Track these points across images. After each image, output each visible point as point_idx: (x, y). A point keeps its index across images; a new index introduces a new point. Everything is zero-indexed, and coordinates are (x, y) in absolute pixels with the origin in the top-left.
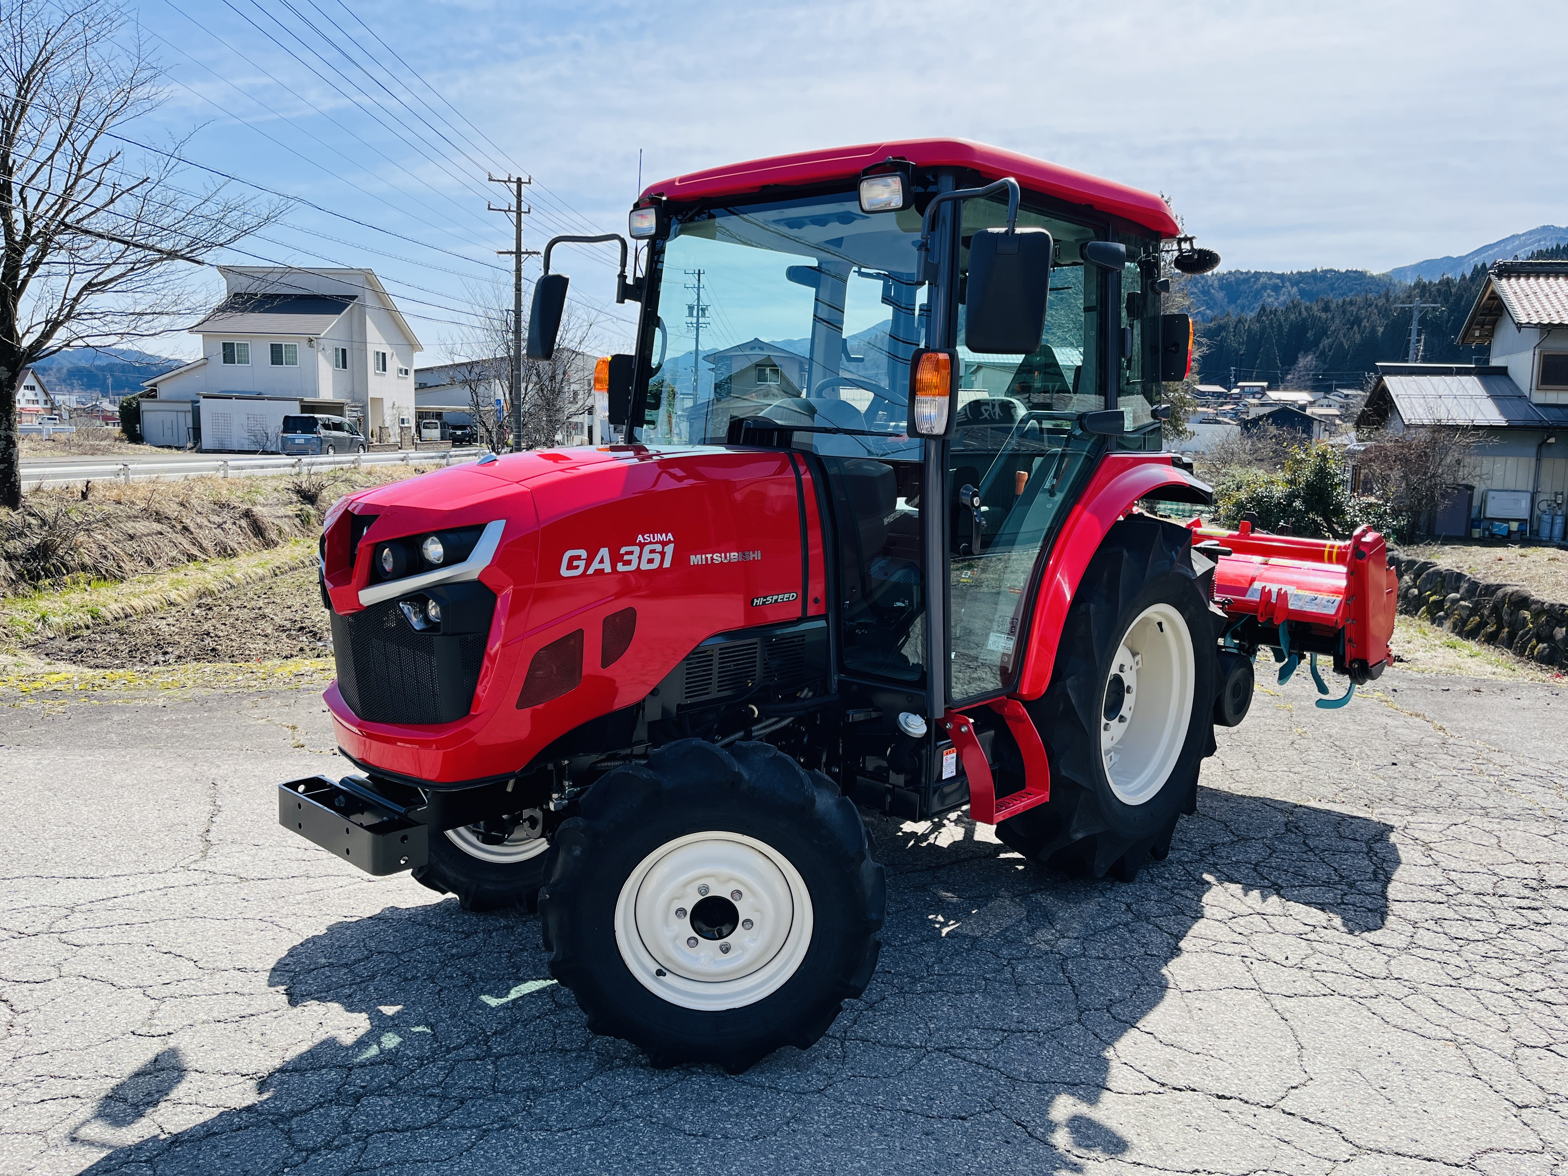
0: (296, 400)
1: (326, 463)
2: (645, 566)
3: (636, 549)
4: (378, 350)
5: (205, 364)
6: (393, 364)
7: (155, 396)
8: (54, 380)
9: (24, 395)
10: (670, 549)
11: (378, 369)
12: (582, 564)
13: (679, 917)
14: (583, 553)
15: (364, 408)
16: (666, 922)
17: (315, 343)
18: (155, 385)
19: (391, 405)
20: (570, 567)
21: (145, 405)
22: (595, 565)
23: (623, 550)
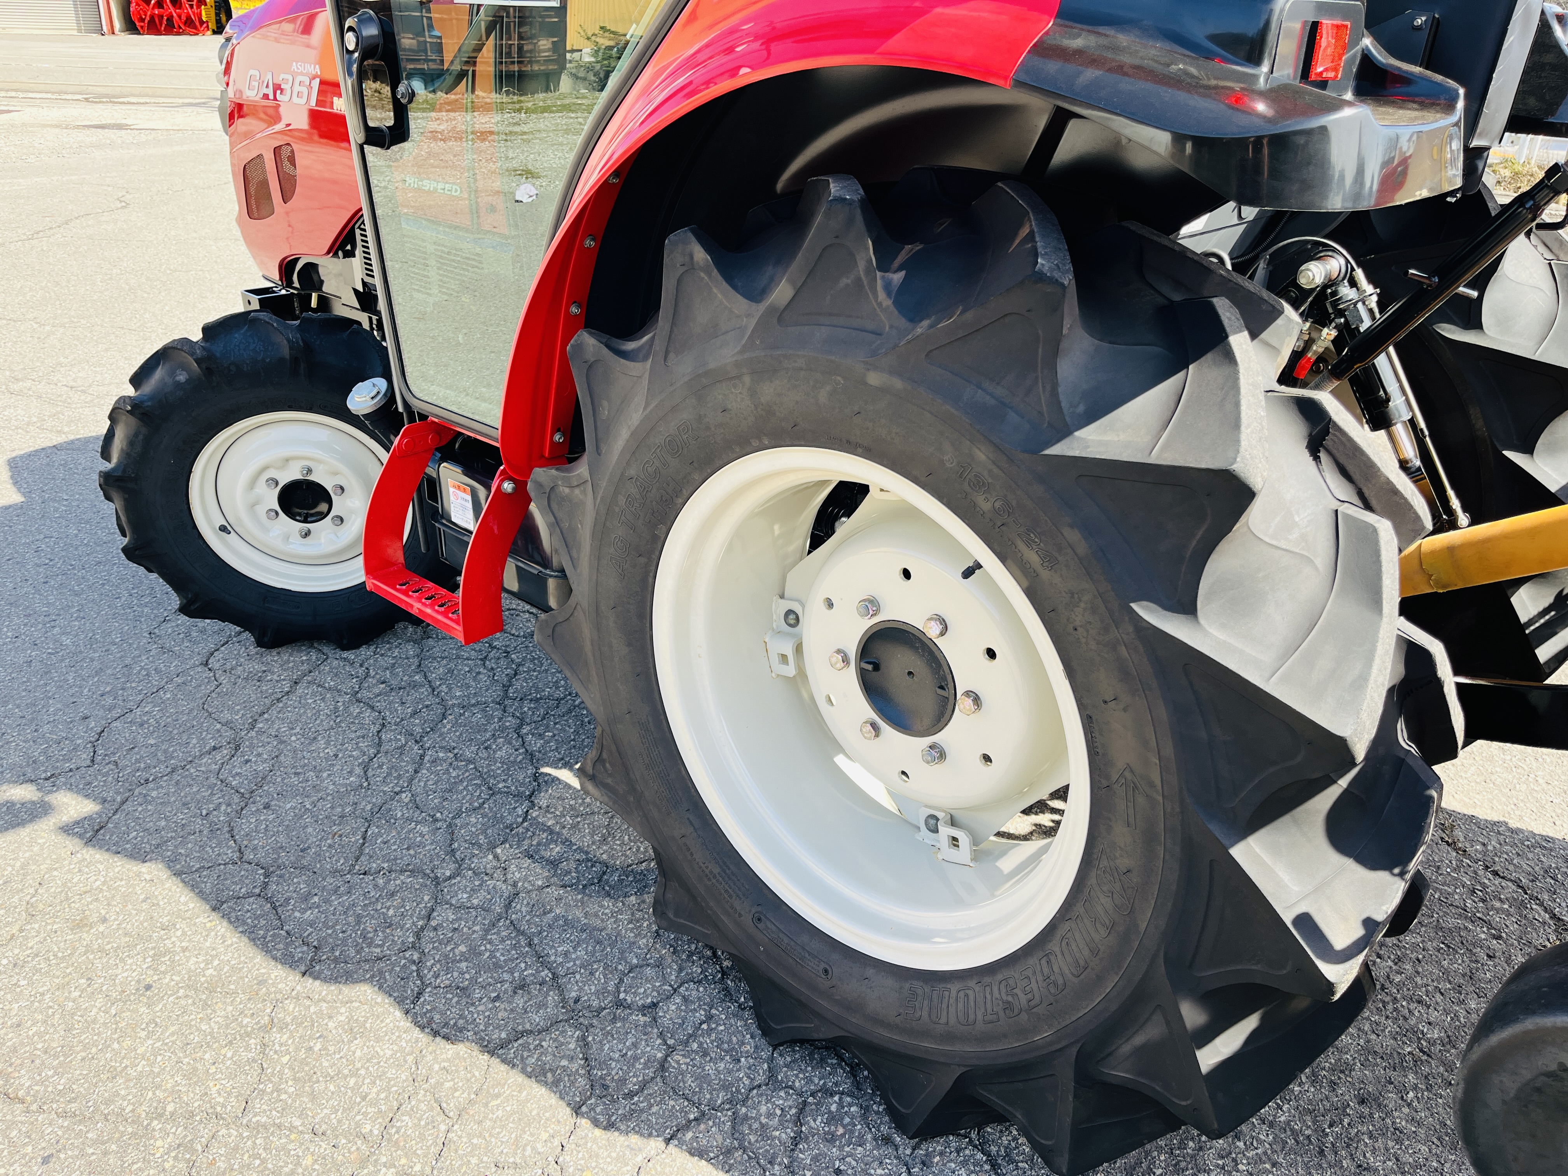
2: (295, 99)
3: (290, 79)
10: (315, 86)
12: (256, 86)
13: (268, 486)
14: (257, 75)
20: (250, 85)
22: (264, 88)
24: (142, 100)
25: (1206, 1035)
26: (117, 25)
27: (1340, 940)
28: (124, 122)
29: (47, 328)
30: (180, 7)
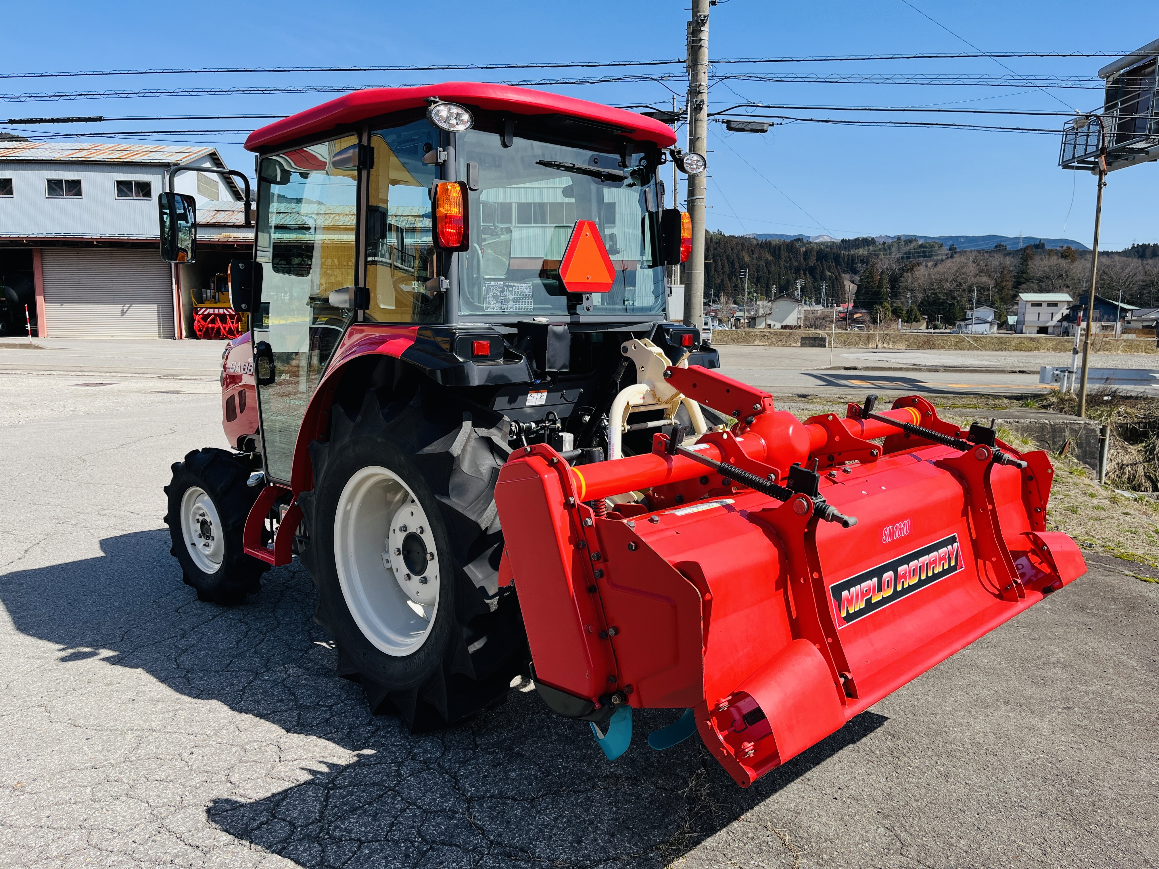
13: (197, 521)
16: (193, 522)
24: (194, 378)
25: (471, 641)
26: (184, 333)
27: (491, 593)
28: (180, 389)
29: (123, 488)
30: (226, 323)
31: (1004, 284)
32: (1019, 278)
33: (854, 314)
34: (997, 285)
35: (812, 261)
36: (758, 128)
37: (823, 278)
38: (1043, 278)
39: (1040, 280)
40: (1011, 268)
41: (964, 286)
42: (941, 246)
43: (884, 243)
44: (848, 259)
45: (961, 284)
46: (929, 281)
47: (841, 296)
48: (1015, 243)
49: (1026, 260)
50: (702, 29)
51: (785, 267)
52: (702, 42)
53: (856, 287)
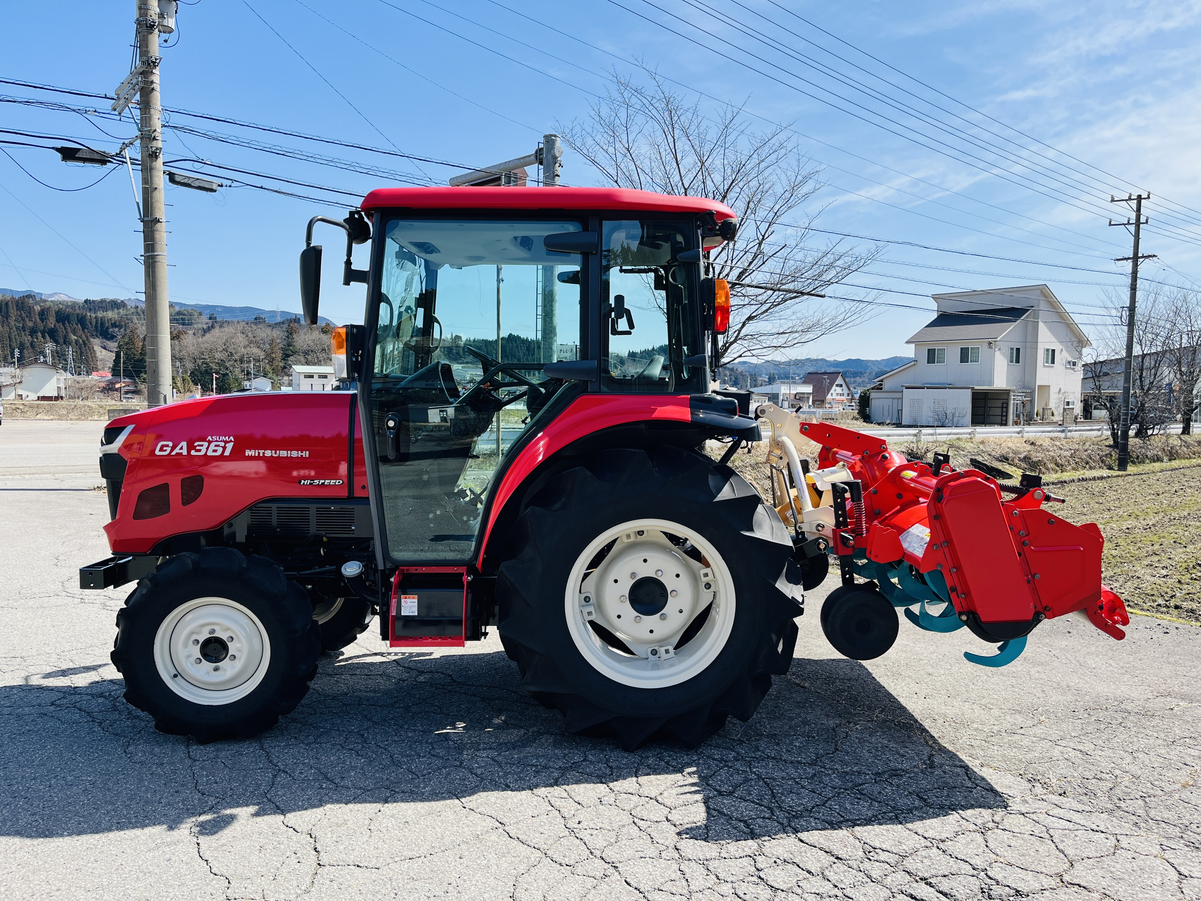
0: (968, 388)
1: (944, 434)
2: (210, 453)
3: (206, 444)
4: (1048, 347)
5: (914, 365)
6: (1062, 356)
7: (881, 389)
8: (867, 380)
9: (835, 390)
10: (230, 446)
11: (1047, 362)
12: (169, 449)
13: (193, 643)
14: (171, 444)
15: (1032, 393)
16: (185, 646)
17: (993, 345)
18: (882, 381)
19: (1058, 390)
20: (161, 450)
21: (873, 395)
22: (177, 450)
23: (196, 444)
31: (274, 355)
32: (287, 350)
33: (115, 384)
34: (268, 355)
35: (52, 322)
36: (207, 186)
37: (67, 342)
38: (308, 351)
39: (306, 353)
40: (278, 341)
41: (236, 357)
42: (200, 314)
43: (137, 307)
44: (97, 323)
45: (232, 354)
46: (199, 349)
47: (92, 363)
48: (273, 316)
49: (291, 334)
50: (154, 71)
51: (17, 328)
52: (154, 85)
53: (114, 355)
